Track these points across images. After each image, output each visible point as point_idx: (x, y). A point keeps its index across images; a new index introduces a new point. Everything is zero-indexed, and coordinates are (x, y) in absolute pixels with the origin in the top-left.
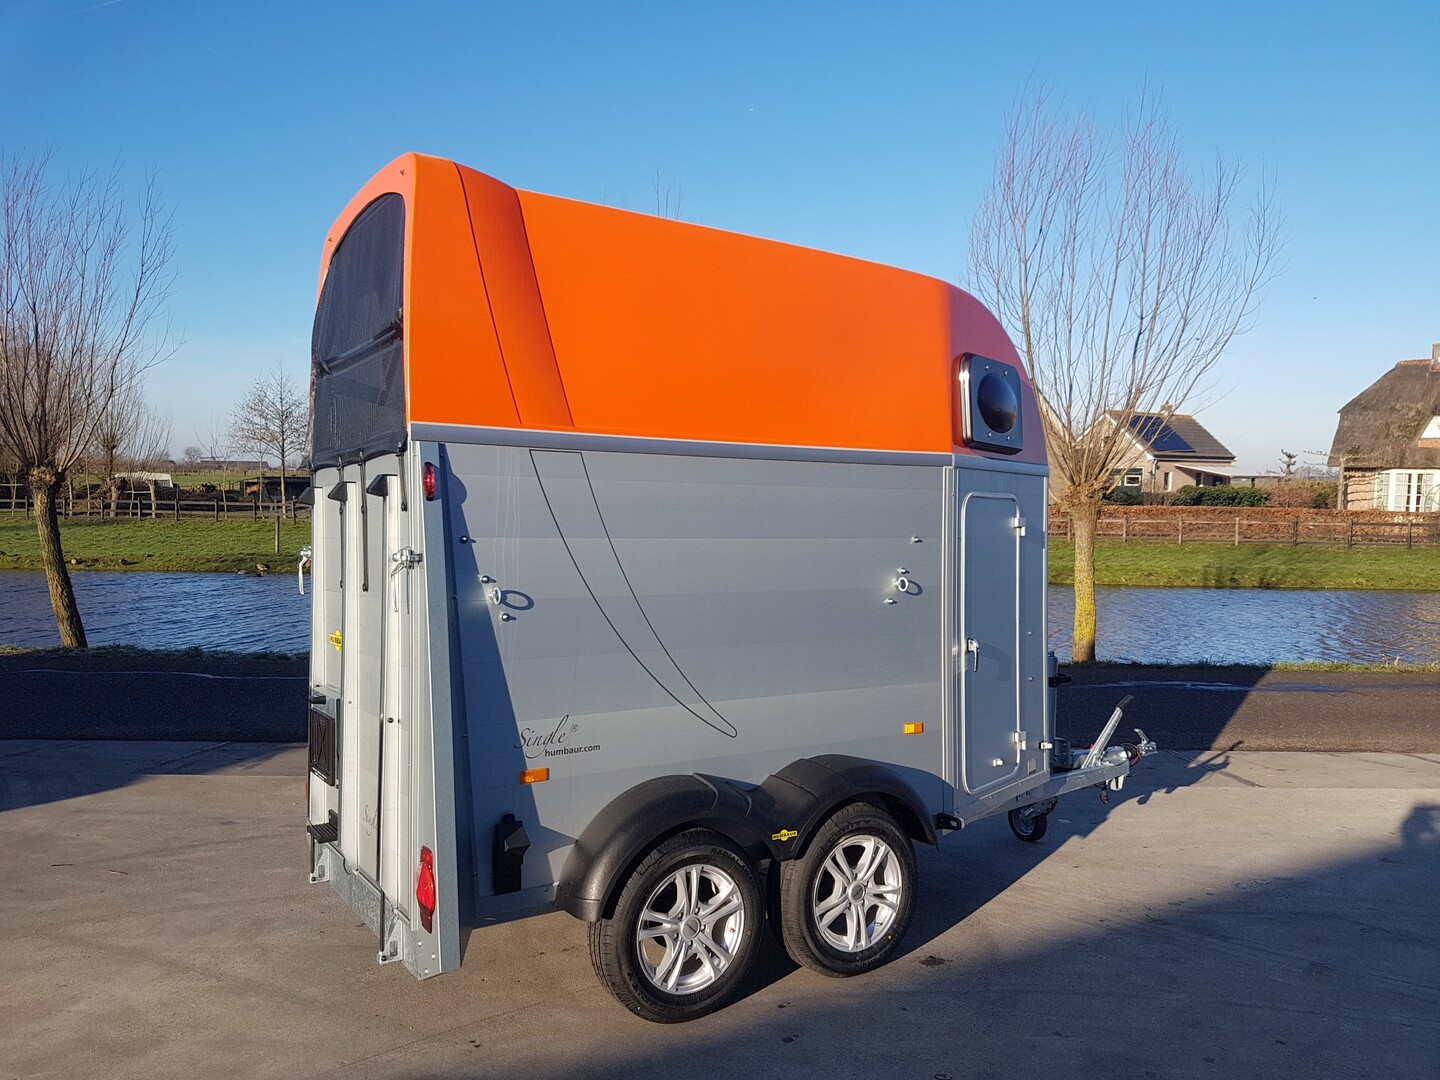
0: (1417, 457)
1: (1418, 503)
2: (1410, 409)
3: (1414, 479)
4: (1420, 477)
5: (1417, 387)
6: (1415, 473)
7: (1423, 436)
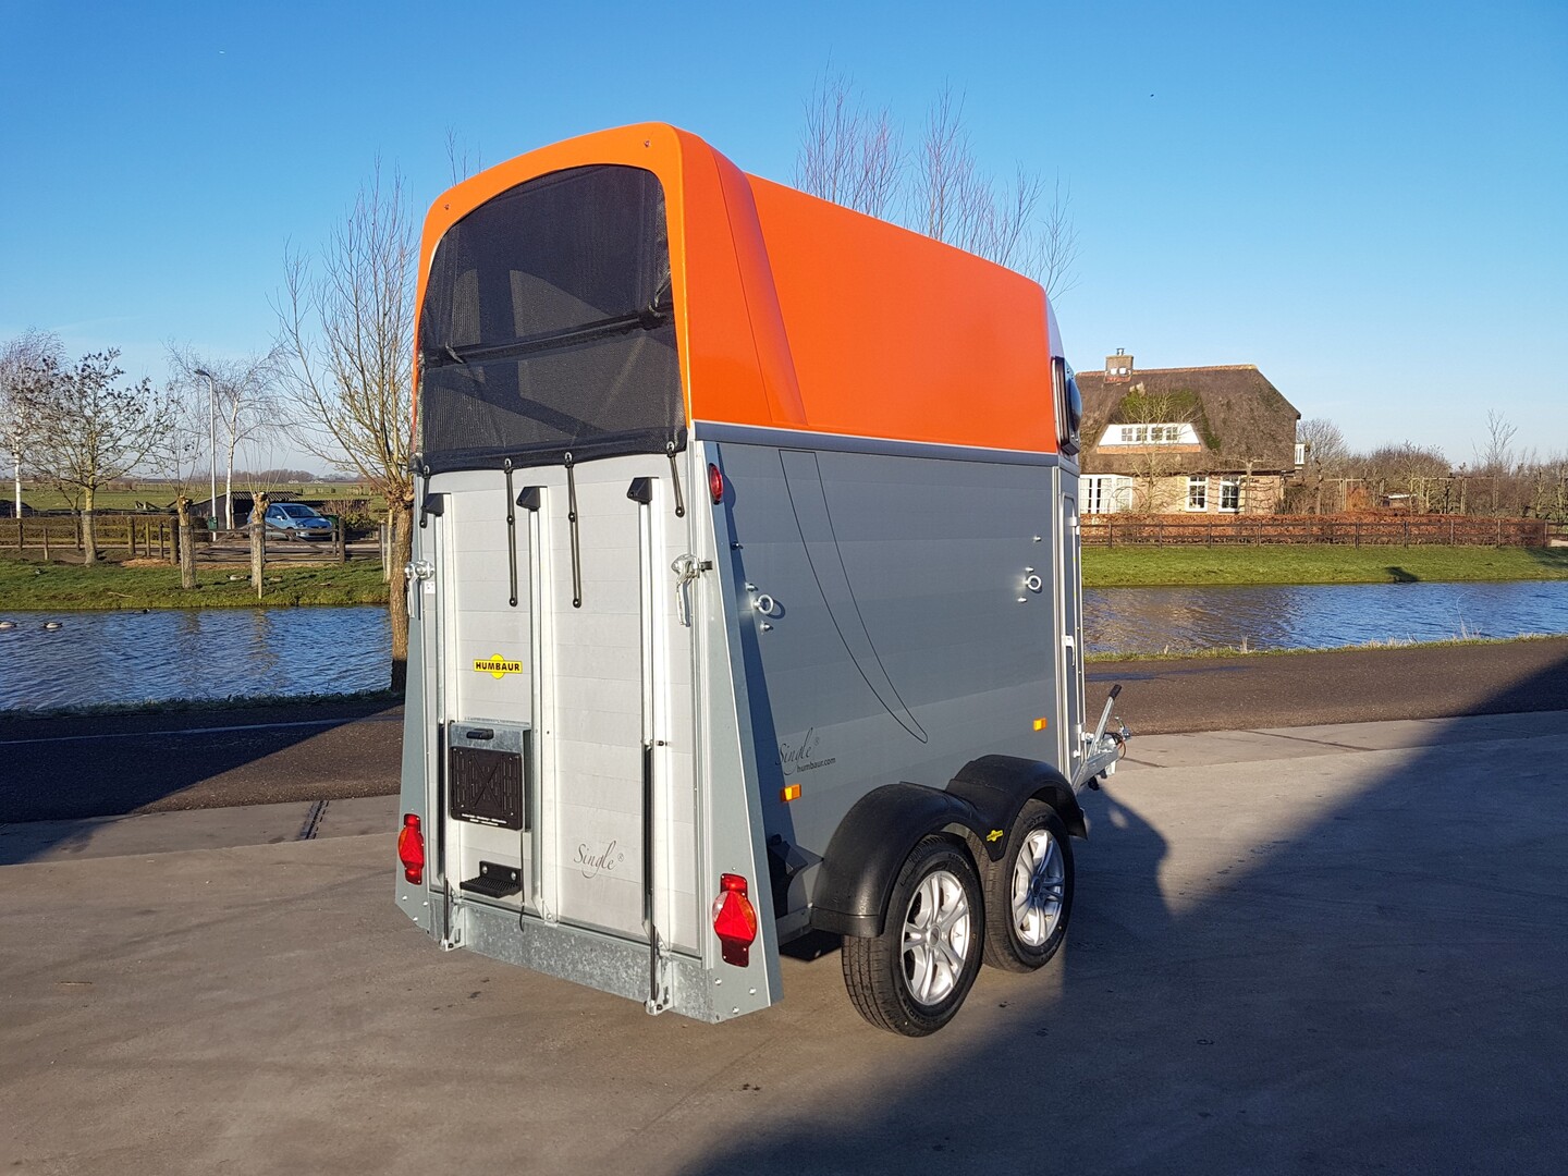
0: (1097, 463)
1: (1098, 506)
2: (1089, 418)
3: (1095, 483)
4: (1099, 481)
5: (1094, 397)
6: (1095, 478)
7: (1101, 444)
